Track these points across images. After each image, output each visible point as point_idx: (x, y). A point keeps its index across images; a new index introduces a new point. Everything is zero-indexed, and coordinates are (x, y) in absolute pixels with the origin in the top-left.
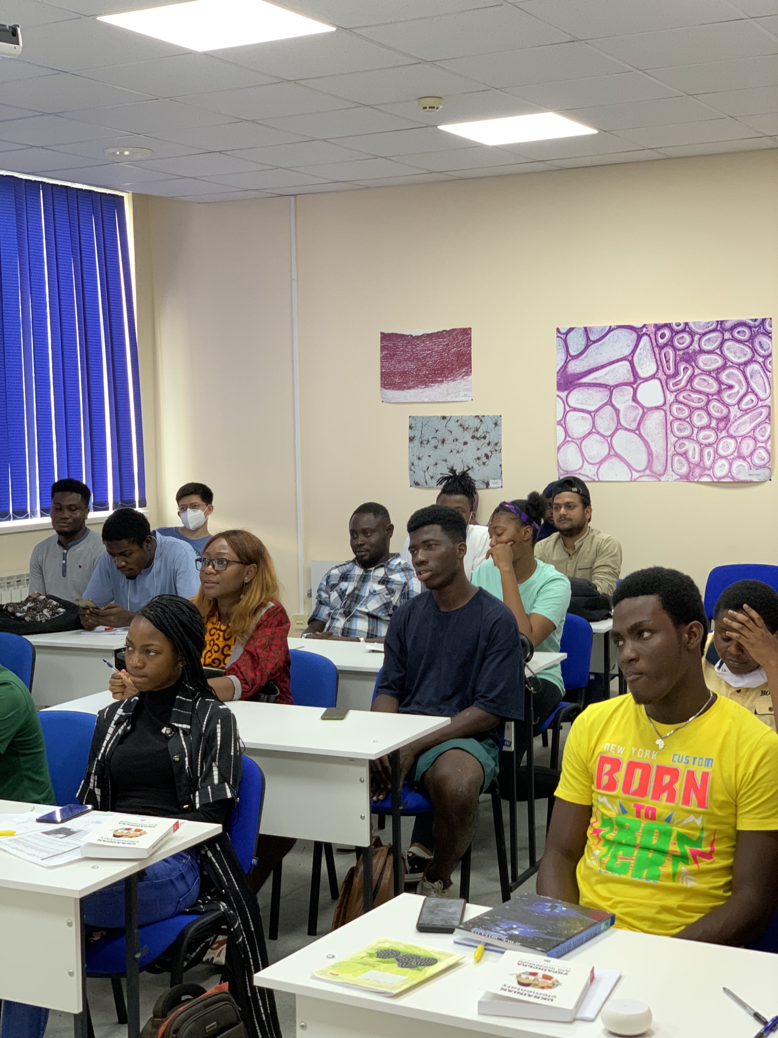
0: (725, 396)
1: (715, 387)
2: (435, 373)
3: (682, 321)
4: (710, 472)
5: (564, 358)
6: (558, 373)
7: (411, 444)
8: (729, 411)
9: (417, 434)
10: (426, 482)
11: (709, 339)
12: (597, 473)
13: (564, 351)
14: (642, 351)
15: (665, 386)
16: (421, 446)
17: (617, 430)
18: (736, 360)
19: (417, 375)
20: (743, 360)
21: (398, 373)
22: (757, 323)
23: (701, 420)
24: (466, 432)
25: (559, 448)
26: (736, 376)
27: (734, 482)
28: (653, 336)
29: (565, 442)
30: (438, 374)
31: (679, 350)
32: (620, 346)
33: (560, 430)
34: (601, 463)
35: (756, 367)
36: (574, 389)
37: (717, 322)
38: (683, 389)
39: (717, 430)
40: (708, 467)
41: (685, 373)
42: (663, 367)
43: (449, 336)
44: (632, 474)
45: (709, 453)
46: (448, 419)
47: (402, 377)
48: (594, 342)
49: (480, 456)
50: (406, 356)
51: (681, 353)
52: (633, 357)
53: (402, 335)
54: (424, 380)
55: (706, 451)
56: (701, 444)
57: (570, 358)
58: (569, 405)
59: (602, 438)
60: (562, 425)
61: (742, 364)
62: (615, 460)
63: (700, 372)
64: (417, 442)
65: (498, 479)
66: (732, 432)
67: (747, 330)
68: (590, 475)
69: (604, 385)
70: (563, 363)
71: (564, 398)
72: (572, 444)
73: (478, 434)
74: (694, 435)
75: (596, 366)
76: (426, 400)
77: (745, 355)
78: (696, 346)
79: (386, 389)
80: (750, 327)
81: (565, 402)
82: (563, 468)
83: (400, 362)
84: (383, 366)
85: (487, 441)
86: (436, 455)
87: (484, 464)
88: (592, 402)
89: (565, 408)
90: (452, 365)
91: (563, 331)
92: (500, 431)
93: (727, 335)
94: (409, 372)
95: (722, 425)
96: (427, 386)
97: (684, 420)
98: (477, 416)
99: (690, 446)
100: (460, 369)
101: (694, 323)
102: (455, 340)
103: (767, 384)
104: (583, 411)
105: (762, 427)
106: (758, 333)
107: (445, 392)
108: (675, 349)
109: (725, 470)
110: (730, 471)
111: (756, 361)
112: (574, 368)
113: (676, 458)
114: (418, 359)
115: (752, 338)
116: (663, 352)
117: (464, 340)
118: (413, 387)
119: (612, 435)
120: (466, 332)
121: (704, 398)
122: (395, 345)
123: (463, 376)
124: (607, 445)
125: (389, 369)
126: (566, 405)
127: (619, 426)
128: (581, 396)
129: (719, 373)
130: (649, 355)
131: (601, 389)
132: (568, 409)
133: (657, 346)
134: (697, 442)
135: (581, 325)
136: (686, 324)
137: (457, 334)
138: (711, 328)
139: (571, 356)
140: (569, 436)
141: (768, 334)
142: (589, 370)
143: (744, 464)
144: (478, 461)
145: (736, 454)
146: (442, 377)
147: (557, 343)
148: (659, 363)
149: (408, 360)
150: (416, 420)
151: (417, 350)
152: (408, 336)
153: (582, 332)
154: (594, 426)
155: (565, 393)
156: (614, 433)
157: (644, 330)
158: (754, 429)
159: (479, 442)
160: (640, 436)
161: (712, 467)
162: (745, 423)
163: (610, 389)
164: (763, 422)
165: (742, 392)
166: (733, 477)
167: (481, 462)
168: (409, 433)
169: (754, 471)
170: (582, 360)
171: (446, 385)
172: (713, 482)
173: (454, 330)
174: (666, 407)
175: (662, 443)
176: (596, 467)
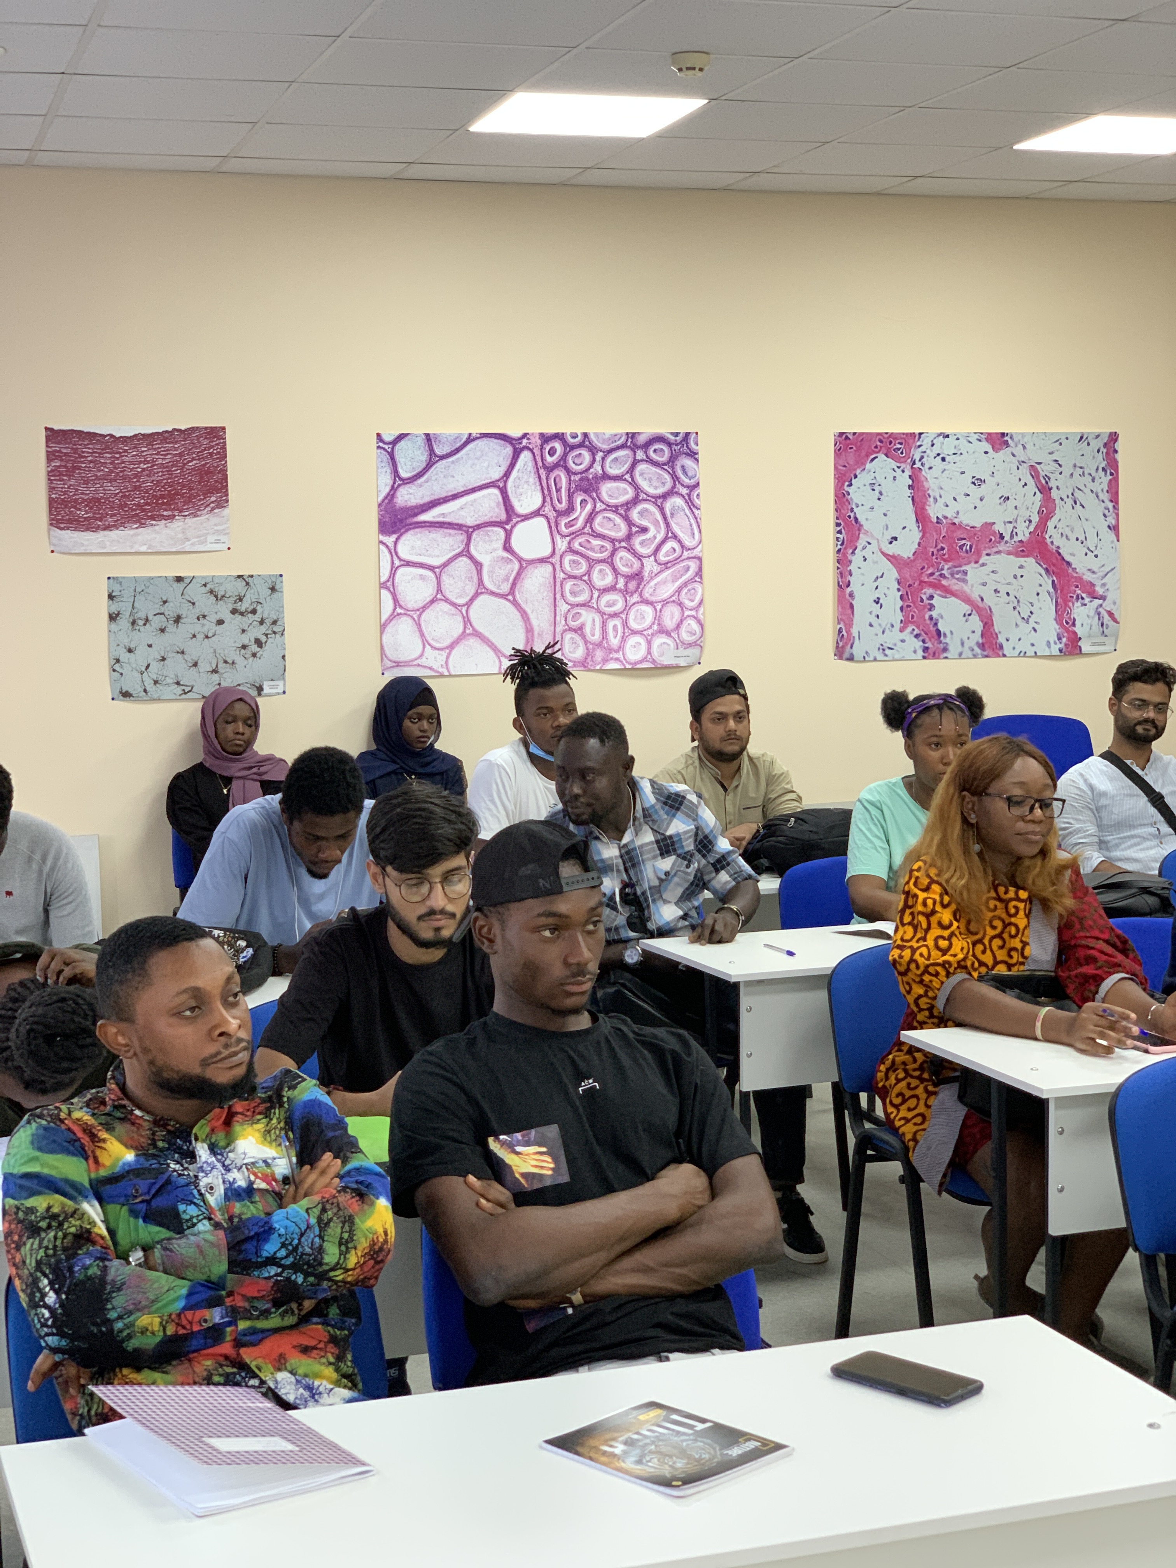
0: (637, 541)
1: (622, 530)
2: (157, 503)
3: (579, 431)
4: (620, 655)
5: (390, 482)
6: (380, 505)
7: (113, 626)
8: (642, 564)
9: (125, 607)
10: (145, 691)
11: (616, 459)
12: (447, 662)
13: (389, 471)
14: (520, 475)
15: (553, 528)
16: (133, 630)
17: (476, 595)
18: (652, 491)
19: (122, 506)
20: (660, 491)
21: (84, 500)
22: (679, 439)
23: (603, 579)
24: (221, 602)
25: (383, 627)
26: (652, 514)
27: (656, 668)
28: (537, 452)
29: (393, 616)
30: (163, 503)
31: (575, 474)
32: (486, 464)
33: (386, 595)
34: (452, 646)
35: (678, 501)
36: (407, 531)
37: (627, 434)
38: (579, 533)
39: (625, 592)
40: (616, 647)
41: (583, 508)
42: (551, 499)
43: (185, 440)
44: (500, 662)
45: (615, 627)
46: (187, 581)
47: (91, 508)
48: (442, 457)
49: (246, 642)
50: (100, 471)
51: (577, 478)
52: (505, 482)
53: (95, 435)
54: (137, 515)
55: (611, 624)
56: (602, 614)
57: (399, 481)
58: (398, 558)
59: (453, 609)
60: (387, 588)
61: (659, 497)
62: (473, 642)
63: (604, 507)
64: (124, 622)
65: (279, 679)
66: (646, 595)
67: (665, 448)
68: (435, 667)
69: (457, 524)
70: (388, 489)
71: (391, 545)
72: (405, 618)
73: (244, 606)
74: (594, 601)
75: (444, 495)
76: (144, 549)
77: (664, 484)
78: (597, 468)
79: (61, 529)
80: (669, 444)
81: (394, 552)
82: (391, 657)
83: (86, 482)
84: (54, 488)
85: (257, 617)
86: (162, 643)
87: (254, 655)
88: (437, 552)
89: (393, 563)
90: (191, 489)
91: (388, 438)
92: (281, 600)
93: (640, 455)
94: (106, 499)
95: (632, 585)
96: (142, 525)
97: (580, 578)
98: (239, 577)
99: (588, 618)
100: (205, 495)
101: (596, 434)
102: (196, 448)
103: (695, 526)
104: (421, 565)
105: (690, 587)
106: (680, 453)
107: (180, 536)
108: (569, 472)
109: (642, 652)
110: (649, 653)
111: (677, 493)
112: (406, 497)
113: (568, 636)
114: (124, 478)
115: (672, 460)
116: (552, 476)
117: (212, 447)
118: (116, 527)
119: (469, 604)
120: (216, 434)
121: (608, 546)
122: (75, 451)
123: (213, 509)
124: (460, 619)
125: (65, 493)
126: (395, 557)
127: (481, 589)
128: (419, 543)
129: (628, 509)
130: (531, 480)
131: (452, 532)
132: (397, 563)
133: (545, 467)
134: (598, 611)
135: (420, 430)
136: (586, 435)
137: (198, 437)
138: (619, 443)
139: (401, 479)
140: (401, 607)
141: (693, 455)
142: (431, 502)
143: (669, 641)
144: (243, 651)
145: (655, 627)
146: (173, 510)
147: (378, 457)
148: (546, 492)
149: (103, 478)
150: (121, 583)
151: (123, 462)
152: (104, 436)
153: (421, 442)
154: (439, 590)
155: (393, 538)
156: (472, 600)
157: (525, 441)
158: (679, 591)
159: (245, 619)
160: (515, 603)
161: (621, 648)
162: (664, 582)
163: (468, 531)
164: (692, 580)
165: (660, 537)
166: (654, 661)
167: (248, 652)
168: (109, 606)
169: (681, 652)
170: (421, 486)
171: (180, 524)
172: (625, 669)
173: (193, 429)
174: (556, 560)
175: (547, 614)
176: (444, 654)
